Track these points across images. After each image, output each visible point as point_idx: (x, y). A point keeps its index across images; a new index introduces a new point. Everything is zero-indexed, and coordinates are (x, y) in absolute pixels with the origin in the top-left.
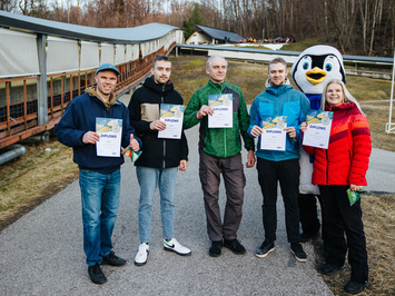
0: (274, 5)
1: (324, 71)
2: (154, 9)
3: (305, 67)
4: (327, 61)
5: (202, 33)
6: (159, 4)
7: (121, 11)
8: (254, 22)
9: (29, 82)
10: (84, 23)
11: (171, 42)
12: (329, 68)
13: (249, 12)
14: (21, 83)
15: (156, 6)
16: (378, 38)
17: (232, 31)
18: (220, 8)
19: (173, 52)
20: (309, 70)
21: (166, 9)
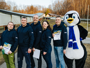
0: (64, 9)
1: (73, 18)
2: (39, 10)
3: (67, 18)
4: (73, 15)
5: (49, 14)
6: (40, 9)
7: (32, 10)
8: (60, 12)
9: (19, 25)
10: (25, 13)
11: (43, 17)
12: (74, 17)
13: (59, 10)
14: (18, 25)
15: (39, 9)
16: (86, 15)
17: (55, 14)
18: (53, 9)
19: (43, 19)
20: (68, 19)
21: (41, 10)
